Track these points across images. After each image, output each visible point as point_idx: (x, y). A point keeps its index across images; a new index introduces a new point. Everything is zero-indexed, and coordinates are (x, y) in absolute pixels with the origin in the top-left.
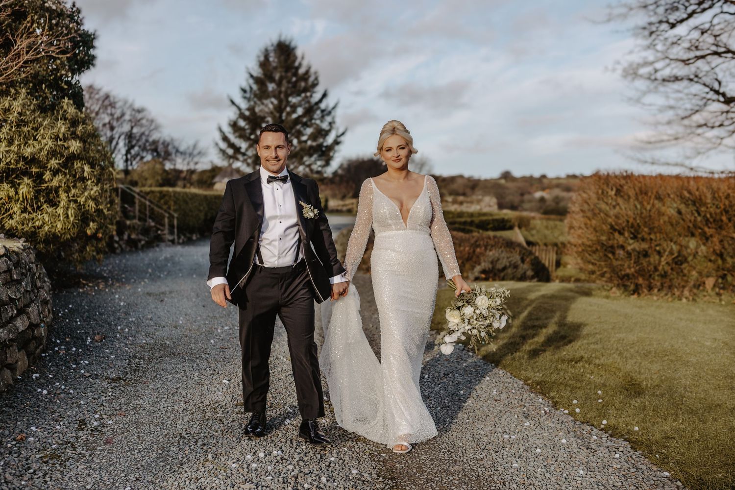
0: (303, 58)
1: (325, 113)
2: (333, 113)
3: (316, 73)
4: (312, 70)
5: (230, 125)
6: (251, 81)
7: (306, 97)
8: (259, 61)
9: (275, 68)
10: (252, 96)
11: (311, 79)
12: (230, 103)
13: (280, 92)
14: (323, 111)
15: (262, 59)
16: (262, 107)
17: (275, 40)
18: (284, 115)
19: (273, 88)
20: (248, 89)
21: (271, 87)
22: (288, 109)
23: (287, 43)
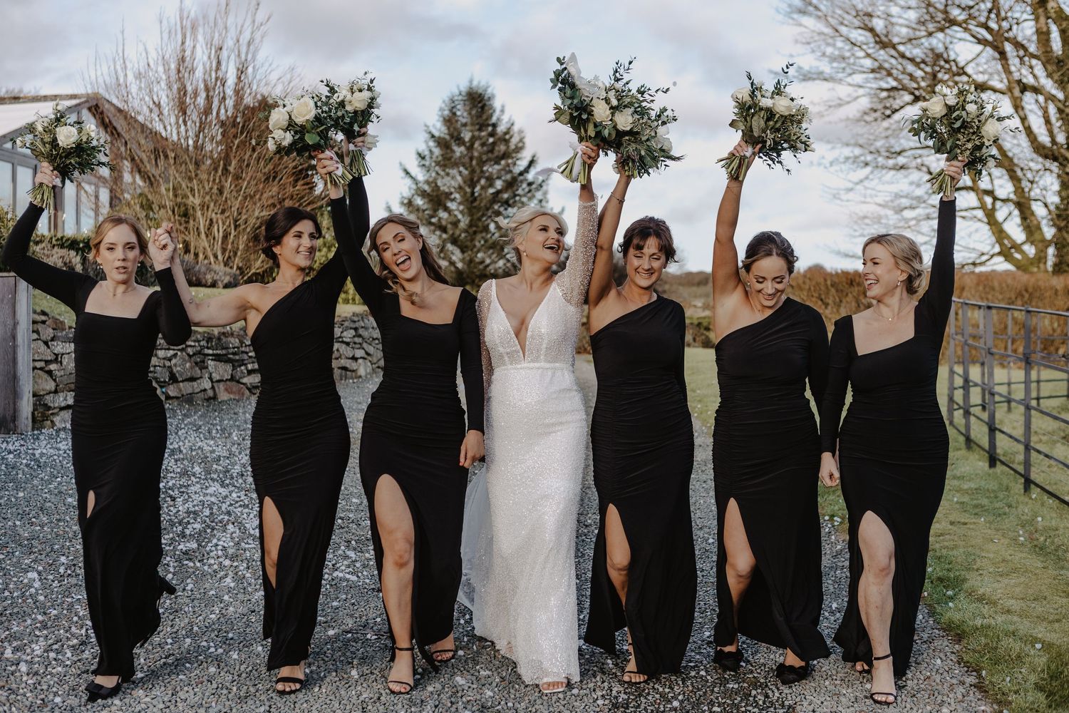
0: (502, 111)
1: (534, 186)
2: (544, 188)
3: (521, 132)
4: (516, 128)
5: (402, 203)
6: (432, 144)
7: (508, 165)
8: (442, 116)
9: (465, 125)
10: (433, 164)
11: (514, 141)
12: (403, 174)
13: (471, 159)
14: (530, 184)
15: (447, 113)
16: (447, 179)
17: (464, 87)
18: (478, 189)
19: (461, 152)
20: (427, 153)
21: (459, 151)
22: (483, 182)
23: (480, 91)
